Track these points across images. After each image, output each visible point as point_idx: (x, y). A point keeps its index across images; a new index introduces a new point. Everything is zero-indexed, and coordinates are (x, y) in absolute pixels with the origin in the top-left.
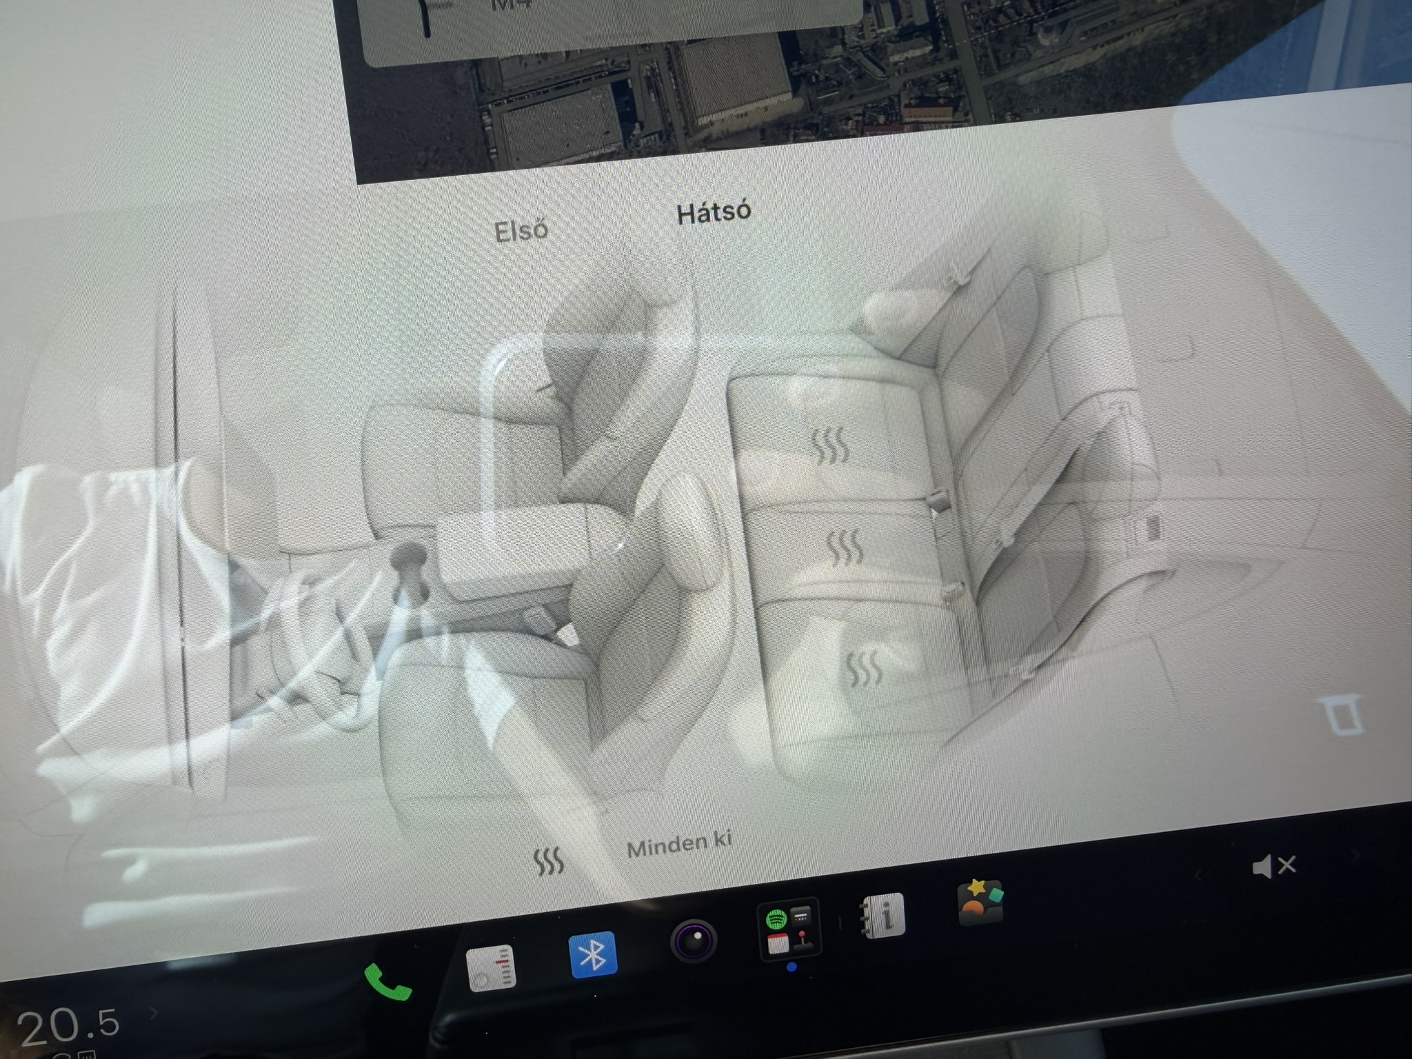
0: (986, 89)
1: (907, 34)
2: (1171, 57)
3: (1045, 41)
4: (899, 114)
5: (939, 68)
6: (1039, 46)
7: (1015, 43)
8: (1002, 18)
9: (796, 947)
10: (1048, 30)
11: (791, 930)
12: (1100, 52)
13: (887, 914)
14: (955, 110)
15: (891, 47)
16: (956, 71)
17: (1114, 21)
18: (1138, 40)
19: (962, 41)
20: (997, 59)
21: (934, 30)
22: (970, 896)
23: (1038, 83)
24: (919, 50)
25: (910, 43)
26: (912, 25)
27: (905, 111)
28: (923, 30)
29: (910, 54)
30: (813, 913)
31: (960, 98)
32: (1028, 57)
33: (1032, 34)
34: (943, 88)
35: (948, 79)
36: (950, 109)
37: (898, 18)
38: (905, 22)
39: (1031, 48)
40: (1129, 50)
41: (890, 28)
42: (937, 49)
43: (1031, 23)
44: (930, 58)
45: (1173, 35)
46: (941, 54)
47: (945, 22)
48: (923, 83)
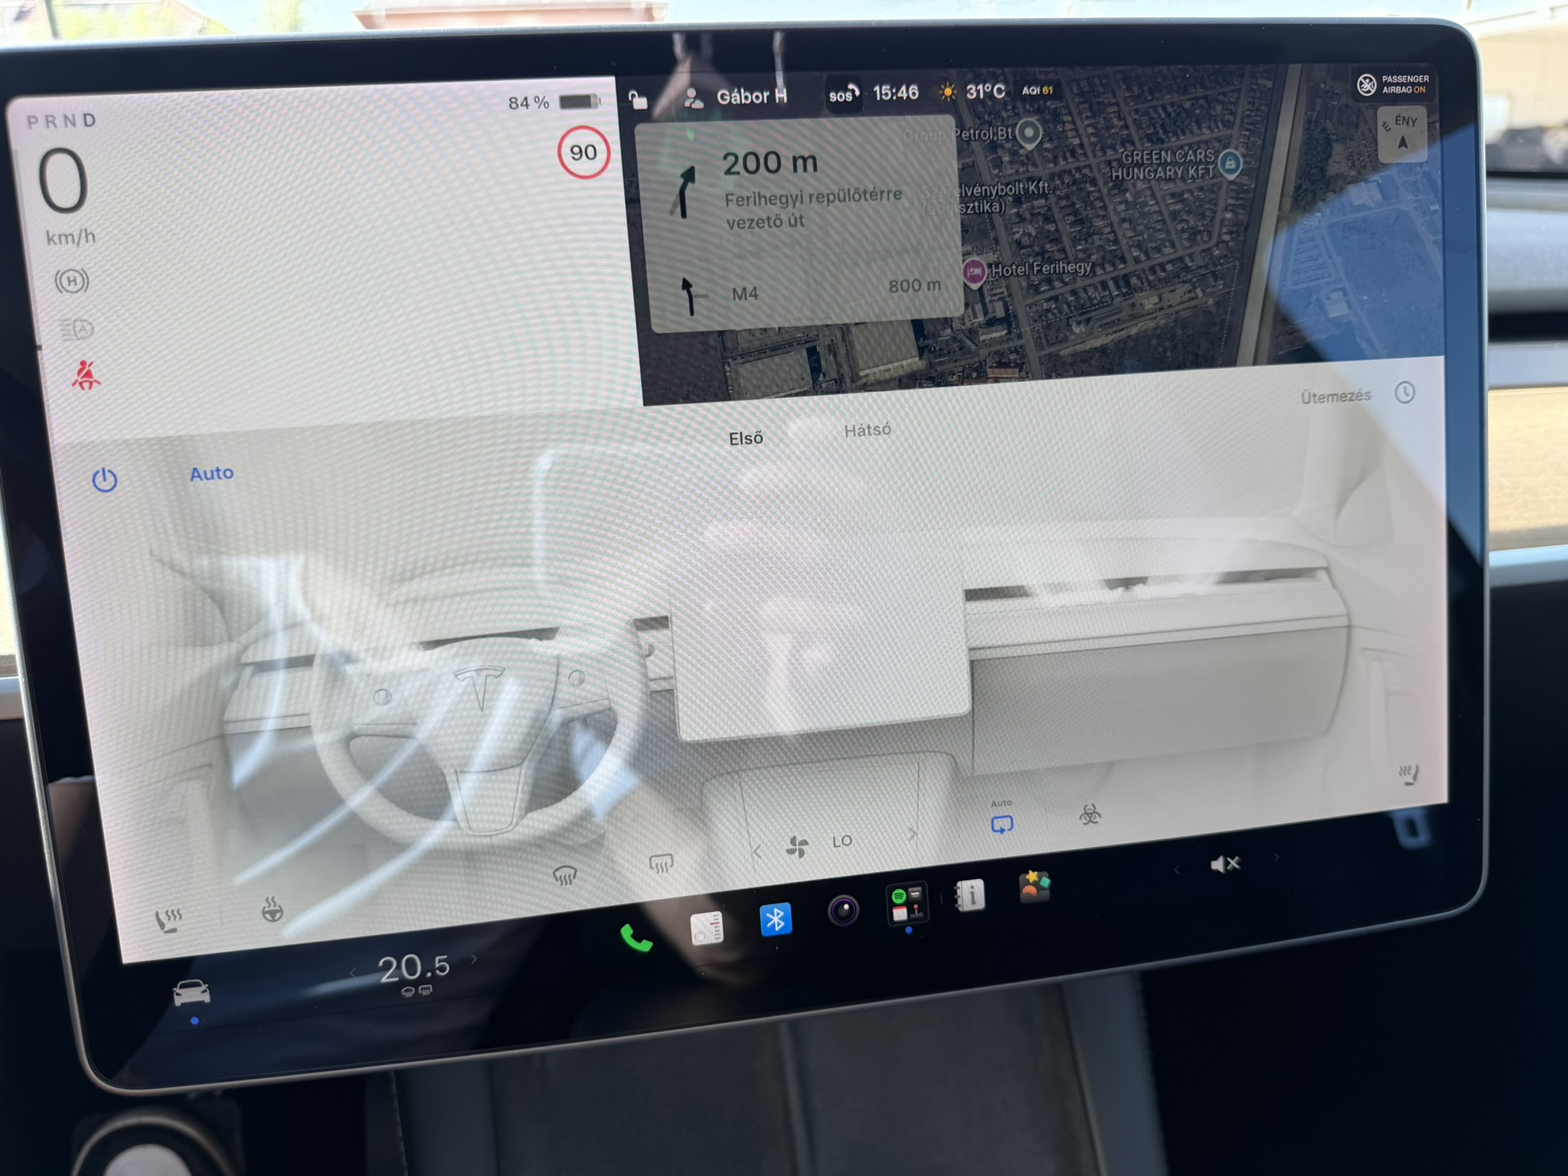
0: (1040, 358)
1: (991, 323)
2: (1154, 342)
3: (1077, 330)
4: (985, 372)
5: (1011, 344)
6: (1072, 332)
7: (1058, 330)
8: (1050, 315)
9: (912, 916)
10: (1079, 323)
11: (908, 904)
12: (1111, 337)
13: (972, 894)
14: (1020, 371)
15: (981, 331)
16: (1021, 347)
17: (1119, 320)
18: (1134, 331)
19: (1026, 328)
20: (1047, 340)
21: (1008, 320)
22: (1028, 883)
23: (1073, 355)
24: (999, 333)
25: (993, 328)
26: (994, 317)
27: (989, 371)
28: (1001, 321)
29: (994, 335)
30: (923, 893)
31: (1023, 363)
32: (1065, 339)
33: (1069, 325)
34: (1013, 357)
35: (1016, 351)
36: (1017, 370)
37: (986, 313)
38: (990, 316)
39: (1068, 334)
40: (1128, 337)
41: (981, 319)
42: (1009, 333)
43: (1069, 318)
44: (1005, 339)
45: (1155, 329)
46: (1013, 336)
47: (1015, 316)
48: (1000, 353)
